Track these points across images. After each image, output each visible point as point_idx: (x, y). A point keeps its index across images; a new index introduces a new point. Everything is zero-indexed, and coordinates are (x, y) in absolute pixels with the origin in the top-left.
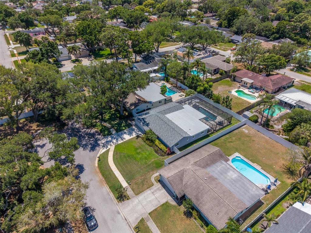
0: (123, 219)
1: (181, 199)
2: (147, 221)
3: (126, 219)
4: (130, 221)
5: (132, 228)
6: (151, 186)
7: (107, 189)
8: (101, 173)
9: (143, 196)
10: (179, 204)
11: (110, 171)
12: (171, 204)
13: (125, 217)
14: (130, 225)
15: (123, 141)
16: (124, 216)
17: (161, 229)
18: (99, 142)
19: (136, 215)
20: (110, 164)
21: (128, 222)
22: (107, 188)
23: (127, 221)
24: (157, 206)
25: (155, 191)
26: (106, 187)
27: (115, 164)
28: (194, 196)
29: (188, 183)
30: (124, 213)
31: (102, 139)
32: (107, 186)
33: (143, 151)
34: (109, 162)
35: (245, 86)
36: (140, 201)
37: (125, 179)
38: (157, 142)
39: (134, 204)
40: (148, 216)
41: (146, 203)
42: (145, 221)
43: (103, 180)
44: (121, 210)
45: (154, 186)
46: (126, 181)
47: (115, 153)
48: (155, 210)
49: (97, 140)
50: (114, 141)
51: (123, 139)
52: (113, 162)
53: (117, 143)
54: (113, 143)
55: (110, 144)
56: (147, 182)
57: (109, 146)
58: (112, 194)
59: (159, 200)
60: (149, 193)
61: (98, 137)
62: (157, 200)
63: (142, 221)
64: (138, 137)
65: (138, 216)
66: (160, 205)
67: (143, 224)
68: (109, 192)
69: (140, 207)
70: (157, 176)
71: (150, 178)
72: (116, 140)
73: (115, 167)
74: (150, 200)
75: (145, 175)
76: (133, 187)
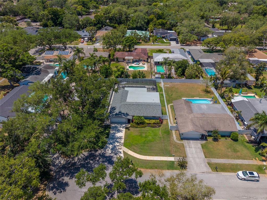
0: (202, 174)
1: (203, 137)
2: (211, 162)
3: (203, 173)
4: (206, 171)
5: (211, 172)
6: (184, 145)
7: (168, 172)
8: (147, 169)
9: (189, 154)
10: (206, 139)
11: (151, 162)
12: (204, 143)
13: (201, 172)
14: (209, 172)
15: (124, 139)
16: (199, 172)
17: (220, 157)
18: (107, 155)
19: (203, 165)
20: (143, 159)
21: (206, 172)
22: (167, 172)
23: (204, 172)
24: (201, 151)
25: (189, 145)
26: (166, 172)
28: (212, 128)
29: (201, 124)
30: (198, 172)
31: (105, 152)
32: (165, 170)
33: (146, 133)
34: (140, 158)
35: (130, 62)
36: (193, 158)
37: (167, 156)
38: (147, 121)
39: (193, 162)
40: (207, 159)
41: (196, 155)
42: (210, 162)
43: (157, 171)
44: (194, 172)
45: (185, 144)
46: (169, 156)
47: (133, 150)
48: (204, 153)
49: (103, 156)
50: (117, 144)
51: (120, 138)
52: (143, 156)
53: (121, 143)
54: (120, 146)
55: (118, 149)
56: (178, 146)
57: (120, 150)
58: (175, 171)
59: (197, 147)
60: (188, 149)
61: (99, 153)
62: (197, 148)
63: (209, 164)
64: (127, 129)
65: (204, 164)
66: (202, 149)
67: (212, 165)
68: (173, 172)
69: (197, 160)
70: (176, 138)
71: (175, 142)
72: (116, 143)
73: (150, 157)
74: (194, 152)
75: (171, 144)
76: (177, 155)
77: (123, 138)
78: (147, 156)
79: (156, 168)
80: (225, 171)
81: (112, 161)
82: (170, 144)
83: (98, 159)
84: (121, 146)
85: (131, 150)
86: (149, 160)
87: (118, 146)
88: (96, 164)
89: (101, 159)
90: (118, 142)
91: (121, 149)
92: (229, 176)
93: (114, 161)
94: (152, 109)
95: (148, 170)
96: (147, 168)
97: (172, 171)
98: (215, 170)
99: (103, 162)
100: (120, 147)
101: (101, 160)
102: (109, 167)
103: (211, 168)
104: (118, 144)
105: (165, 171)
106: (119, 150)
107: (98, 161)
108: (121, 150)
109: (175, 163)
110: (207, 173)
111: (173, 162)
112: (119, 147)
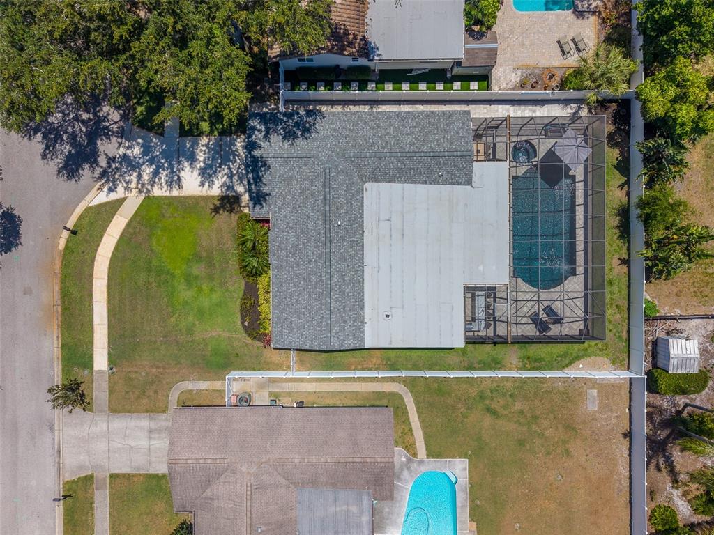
0: (53, 447)
2: (97, 489)
3: (59, 452)
4: (65, 462)
5: (61, 478)
6: (158, 412)
7: (56, 346)
9: (125, 424)
13: (61, 446)
14: (61, 472)
16: (60, 442)
17: (114, 524)
18: (102, 145)
19: (84, 459)
20: (95, 268)
21: (61, 461)
22: (56, 342)
23: (59, 456)
24: (138, 470)
25: (159, 431)
26: (55, 337)
27: (108, 276)
30: (61, 436)
32: (60, 335)
33: (211, 278)
34: (97, 258)
36: (109, 432)
37: (109, 346)
39: (93, 429)
40: (105, 479)
41: (119, 445)
42: (94, 486)
43: (57, 312)
44: (59, 424)
45: (164, 416)
46: (109, 354)
47: (131, 230)
48: (128, 477)
49: (97, 130)
50: (147, 171)
51: (175, 181)
52: (107, 266)
53: (149, 187)
54: (138, 182)
55: (127, 178)
56: (156, 392)
57: (120, 189)
58: (61, 367)
59: (153, 459)
60: (142, 424)
61: (108, 114)
62: (149, 456)
63: (88, 480)
64: (218, 203)
65: (87, 464)
66: (146, 472)
67: (85, 489)
68: (56, 359)
69: (101, 446)
70: (191, 391)
71: (171, 385)
72: (151, 170)
73: (105, 289)
74: (133, 444)
75: (164, 368)
76: (115, 383)
77: (175, 193)
78: (106, 281)
79: (65, 309)
80: (66, 521)
81: (79, 166)
82: (161, 365)
83: (85, 116)
84: (137, 188)
85: (129, 225)
86: (92, 288)
87: (139, 176)
88: (64, 114)
89: (84, 129)
90: (156, 173)
91: (125, 189)
92: (52, 526)
93: (81, 172)
94: (305, 308)
95: (59, 284)
96: (62, 281)
97: (58, 358)
98: (68, 490)
99: (73, 136)
100: (133, 185)
101: (81, 130)
102: (52, 159)
103: (73, 482)
104: (146, 177)
105: (58, 337)
106: (120, 185)
107: (77, 119)
108: (123, 189)
109: (86, 372)
110: (59, 463)
111: (88, 363)
112: (135, 180)
